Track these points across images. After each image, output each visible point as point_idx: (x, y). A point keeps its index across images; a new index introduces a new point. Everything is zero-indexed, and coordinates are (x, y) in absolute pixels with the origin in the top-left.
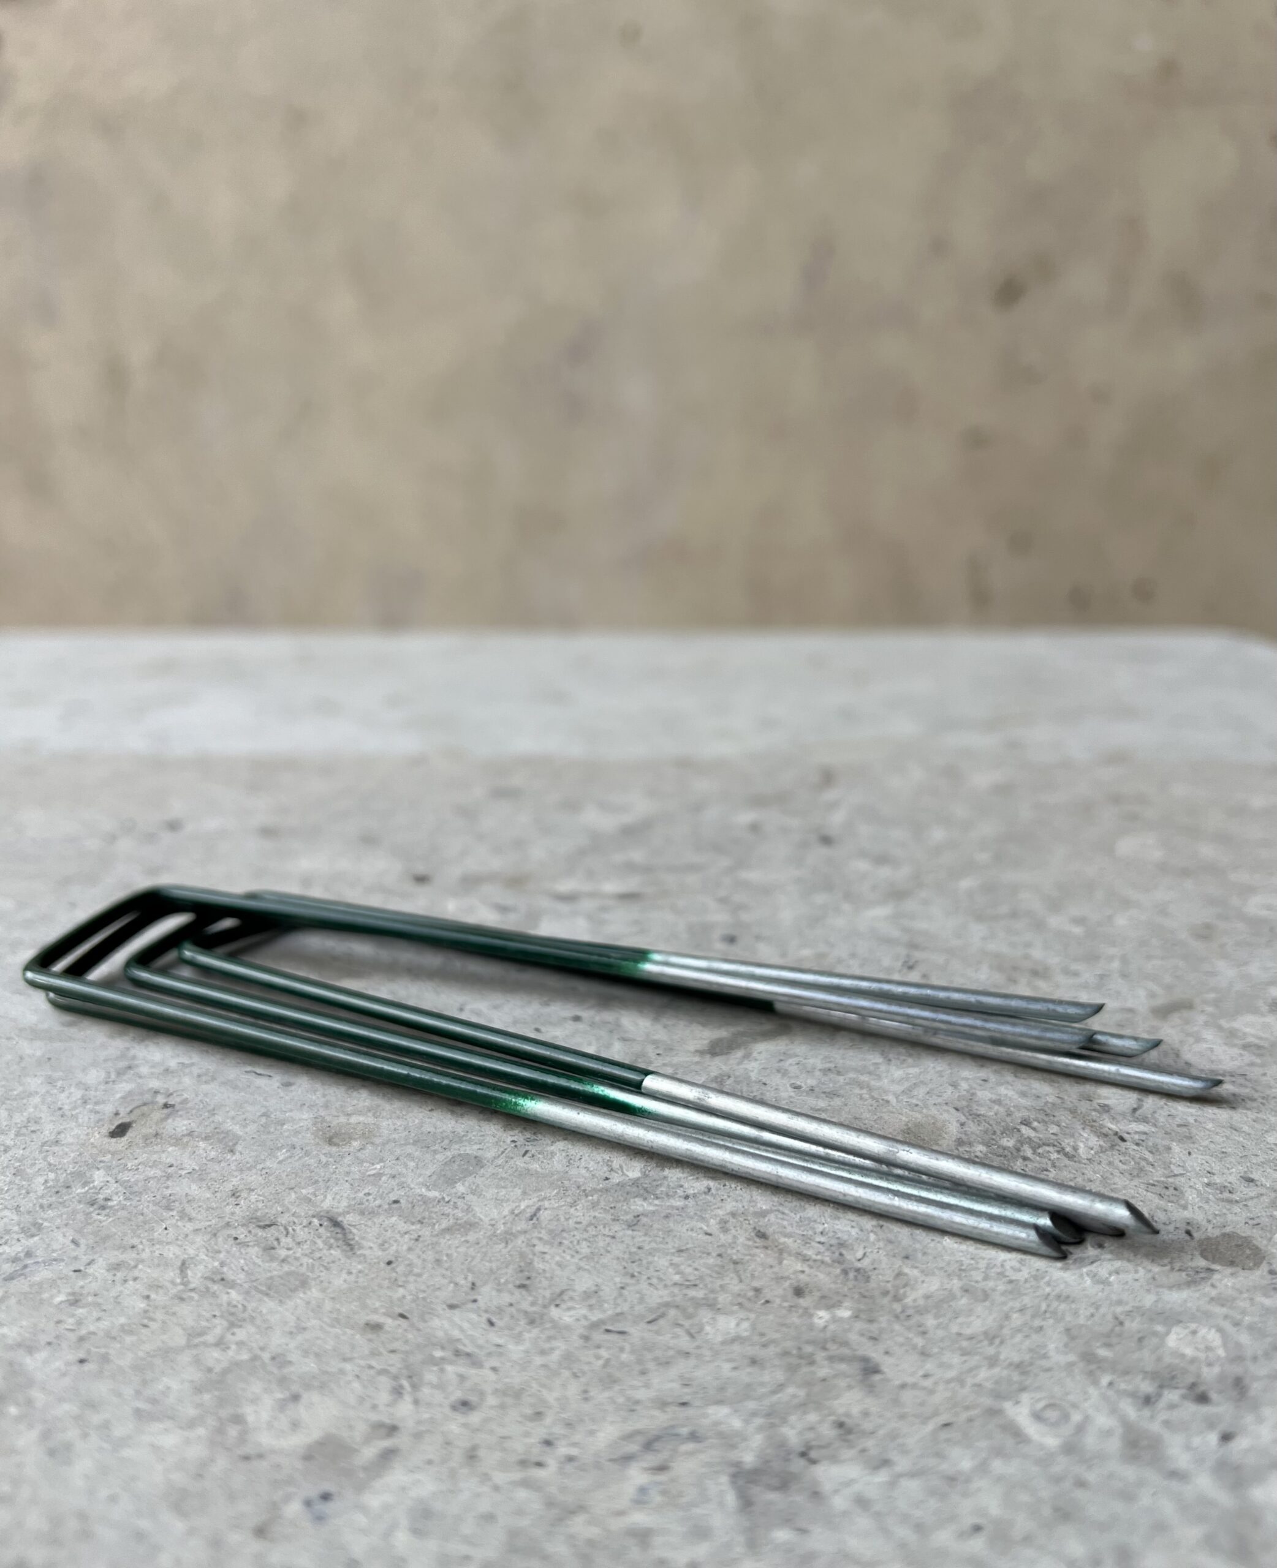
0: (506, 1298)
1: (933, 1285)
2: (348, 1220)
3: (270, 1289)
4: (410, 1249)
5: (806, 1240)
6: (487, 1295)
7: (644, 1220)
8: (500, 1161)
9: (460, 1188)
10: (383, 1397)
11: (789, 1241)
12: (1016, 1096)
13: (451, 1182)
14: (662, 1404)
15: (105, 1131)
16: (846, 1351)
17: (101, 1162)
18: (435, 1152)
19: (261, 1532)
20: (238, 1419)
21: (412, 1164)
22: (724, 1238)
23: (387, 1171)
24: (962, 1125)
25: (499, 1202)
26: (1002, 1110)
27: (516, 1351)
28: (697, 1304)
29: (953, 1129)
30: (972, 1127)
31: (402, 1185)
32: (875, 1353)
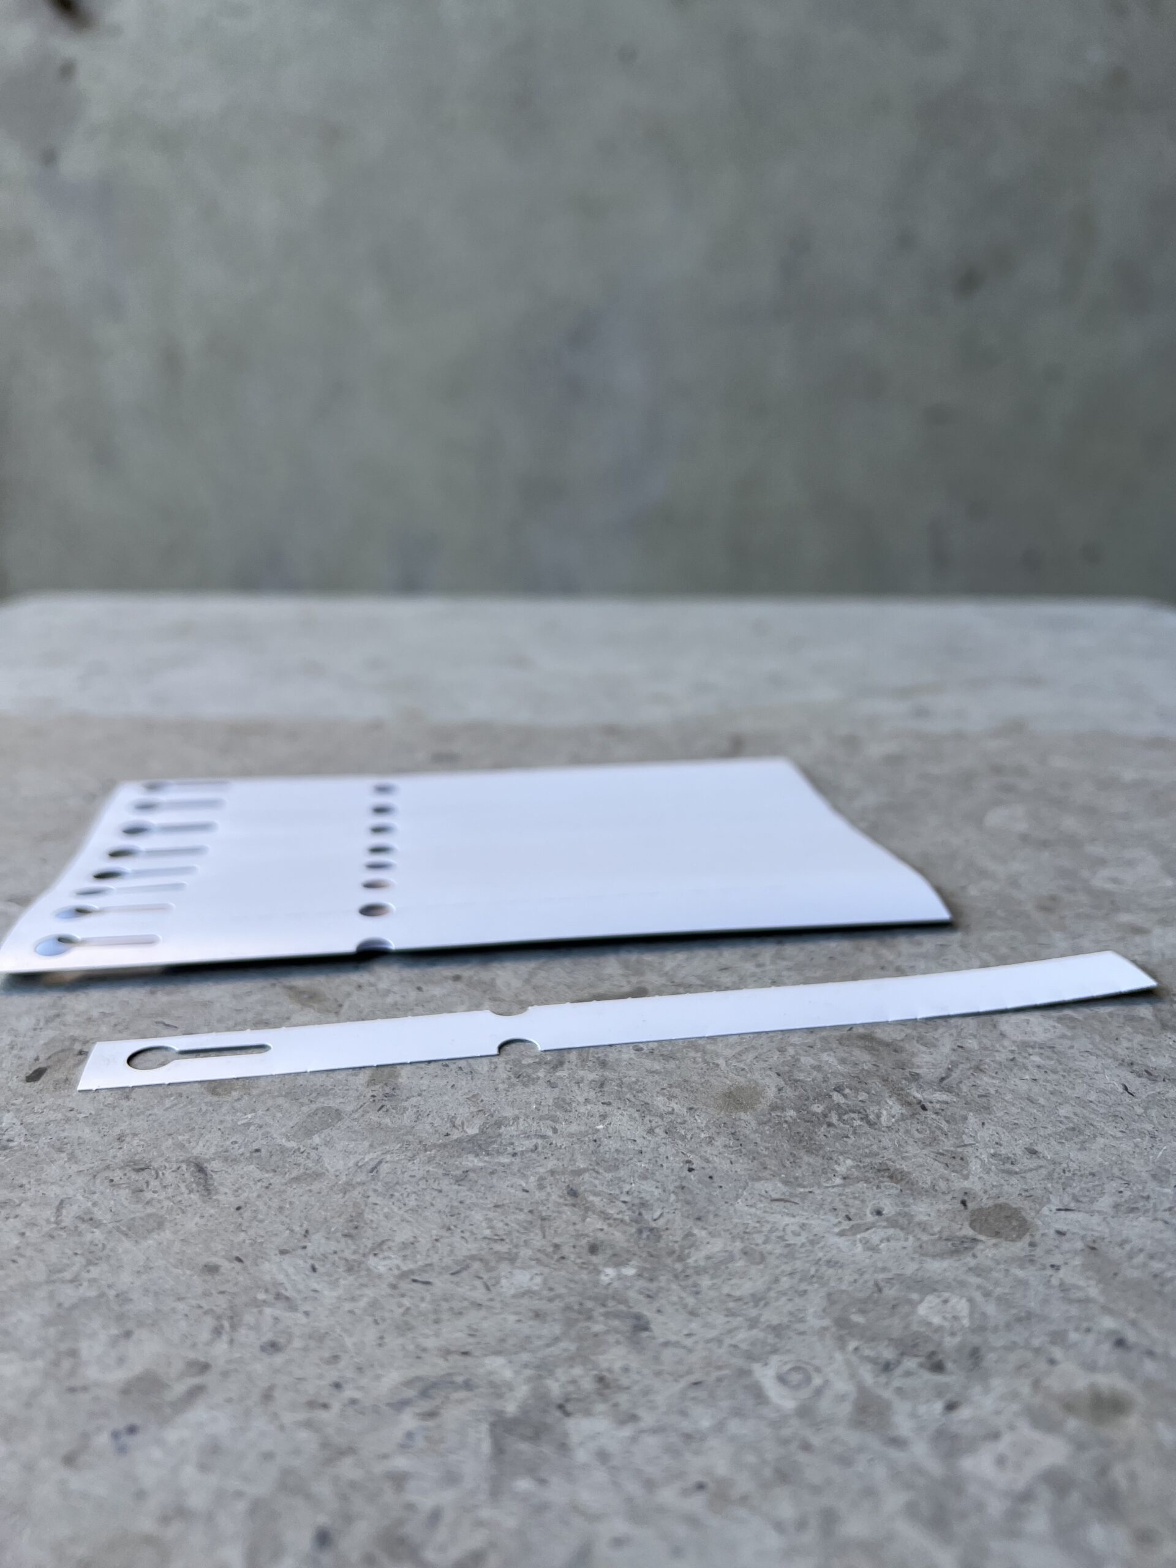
0: (333, 1245)
1: (716, 1246)
2: (210, 1166)
3: (131, 1230)
4: (259, 1196)
5: (612, 1199)
6: (318, 1243)
7: (472, 1175)
8: (356, 1116)
9: (316, 1139)
10: (205, 1335)
11: (596, 1200)
12: (836, 1063)
13: (309, 1133)
14: (446, 1353)
15: (23, 1076)
16: (622, 1307)
17: (13, 1104)
18: (302, 1104)
19: (70, 1460)
20: (73, 1353)
21: (279, 1115)
22: (539, 1195)
23: (257, 1121)
24: (780, 1090)
25: (347, 1153)
26: (820, 1076)
27: (329, 1295)
28: (501, 1257)
29: (771, 1093)
30: (789, 1093)
31: (266, 1135)
32: (647, 1311)
